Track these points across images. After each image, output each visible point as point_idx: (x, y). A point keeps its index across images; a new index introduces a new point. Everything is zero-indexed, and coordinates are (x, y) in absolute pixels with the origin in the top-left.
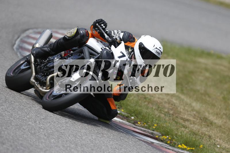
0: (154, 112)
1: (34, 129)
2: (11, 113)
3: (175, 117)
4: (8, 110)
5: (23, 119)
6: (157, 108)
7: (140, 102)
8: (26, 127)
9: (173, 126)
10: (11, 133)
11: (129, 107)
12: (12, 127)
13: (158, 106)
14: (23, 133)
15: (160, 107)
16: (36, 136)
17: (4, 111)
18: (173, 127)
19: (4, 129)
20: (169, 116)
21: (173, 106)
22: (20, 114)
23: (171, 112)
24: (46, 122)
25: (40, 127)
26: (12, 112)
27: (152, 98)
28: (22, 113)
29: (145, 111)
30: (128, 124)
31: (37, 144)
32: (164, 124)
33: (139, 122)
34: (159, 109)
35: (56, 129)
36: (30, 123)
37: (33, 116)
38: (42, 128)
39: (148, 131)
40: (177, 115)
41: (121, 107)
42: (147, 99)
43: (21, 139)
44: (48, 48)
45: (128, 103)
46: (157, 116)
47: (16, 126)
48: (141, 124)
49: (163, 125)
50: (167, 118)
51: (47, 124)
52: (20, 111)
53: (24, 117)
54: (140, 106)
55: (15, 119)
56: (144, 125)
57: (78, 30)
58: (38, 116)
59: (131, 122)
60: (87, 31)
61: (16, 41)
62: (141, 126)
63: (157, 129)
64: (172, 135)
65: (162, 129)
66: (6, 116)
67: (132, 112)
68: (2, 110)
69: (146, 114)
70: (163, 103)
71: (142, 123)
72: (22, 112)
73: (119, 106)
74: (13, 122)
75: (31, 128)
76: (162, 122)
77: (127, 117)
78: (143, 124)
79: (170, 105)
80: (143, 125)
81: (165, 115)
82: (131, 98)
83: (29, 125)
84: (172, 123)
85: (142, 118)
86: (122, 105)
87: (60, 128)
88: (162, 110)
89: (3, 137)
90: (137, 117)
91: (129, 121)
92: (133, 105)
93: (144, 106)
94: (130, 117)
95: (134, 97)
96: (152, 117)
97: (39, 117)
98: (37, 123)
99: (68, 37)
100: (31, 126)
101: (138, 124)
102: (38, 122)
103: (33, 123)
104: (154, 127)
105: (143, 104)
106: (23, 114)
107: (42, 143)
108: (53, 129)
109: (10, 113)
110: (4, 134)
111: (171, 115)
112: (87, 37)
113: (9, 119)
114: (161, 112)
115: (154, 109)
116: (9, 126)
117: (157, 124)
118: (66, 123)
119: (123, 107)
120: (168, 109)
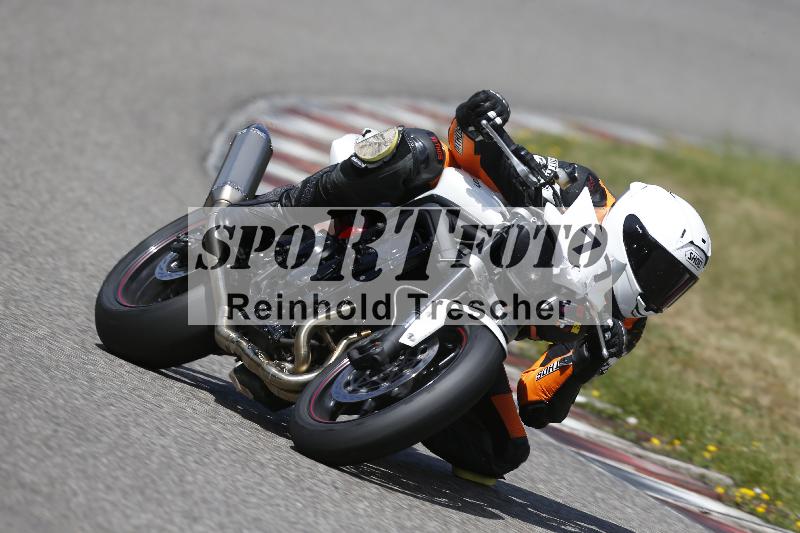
0: (706, 400)
3: (776, 417)
6: (715, 384)
7: (656, 362)
10: (220, 478)
13: (719, 377)
14: (257, 479)
15: (726, 380)
16: (303, 490)
18: (774, 455)
20: (756, 413)
21: (770, 379)
23: (765, 401)
27: (696, 349)
29: (676, 397)
30: (616, 445)
31: (311, 520)
32: (742, 445)
33: (657, 437)
34: (723, 389)
39: (688, 470)
40: (783, 411)
42: (680, 353)
43: (254, 500)
46: (718, 416)
49: (738, 448)
50: (752, 423)
54: (657, 380)
56: (674, 446)
59: (627, 435)
61: (212, 139)
62: (664, 450)
63: (717, 462)
64: (773, 484)
67: (629, 400)
69: (679, 407)
70: (736, 369)
77: (612, 417)
78: (669, 443)
79: (760, 375)
80: (669, 447)
81: (745, 411)
84: (768, 439)
85: (664, 423)
88: (733, 391)
89: (192, 492)
90: (648, 418)
92: (633, 376)
93: (670, 378)
94: (623, 417)
96: (701, 418)
99: (364, 161)
105: (666, 371)
107: (325, 514)
110: (195, 482)
111: (764, 412)
114: (730, 401)
115: (706, 390)
117: (719, 444)
120: (753, 390)
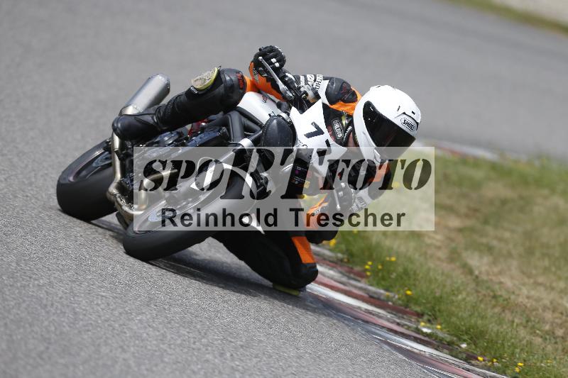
0: (517, 332)
1: (220, 372)
2: (162, 332)
4: (154, 325)
5: (194, 346)
6: (524, 321)
7: (482, 306)
8: (199, 367)
9: (564, 367)
11: (454, 319)
12: (165, 367)
13: (528, 316)
15: (533, 319)
17: (145, 328)
18: (564, 370)
19: (145, 372)
20: (553, 341)
21: (564, 318)
22: (184, 335)
23: (560, 332)
24: (248, 354)
25: (232, 367)
26: (165, 329)
27: (513, 297)
28: (188, 332)
29: (495, 329)
30: (451, 361)
32: (542, 362)
33: (481, 355)
34: (530, 324)
35: (273, 371)
36: (209, 357)
37: (217, 340)
38: (238, 371)
41: (436, 319)
42: (501, 300)
44: (152, 118)
45: (454, 309)
46: (524, 342)
47: (174, 364)
48: (484, 360)
49: (538, 364)
50: (549, 348)
51: (250, 360)
52: (184, 327)
53: (194, 343)
54: (483, 318)
55: (172, 346)
56: (493, 362)
57: (219, 73)
58: (229, 339)
59: (460, 356)
60: (242, 77)
62: (486, 366)
65: (538, 373)
66: (150, 339)
67: (462, 331)
68: (139, 325)
69: (497, 335)
70: (540, 311)
71: (486, 358)
72: (191, 329)
73: (430, 315)
74: (168, 354)
75: (211, 371)
76: (536, 357)
77: (450, 344)
78: (489, 361)
79: (557, 315)
80: (490, 364)
81: (545, 339)
82: (460, 297)
83: (207, 361)
84: (561, 359)
85: (487, 347)
86: (438, 314)
87: (284, 371)
88: (537, 326)
90: (475, 344)
91: (454, 354)
92: (465, 315)
93: (492, 317)
94: (458, 343)
95: (468, 295)
96: (513, 343)
97: (231, 342)
98: (225, 357)
99: (197, 89)
100: (211, 366)
101: (478, 360)
102: (228, 355)
103: (216, 358)
104: (517, 370)
105: (489, 313)
106: (191, 335)
108: (266, 373)
109: (159, 331)
111: (558, 340)
112: (241, 91)
113: (157, 346)
114: (535, 332)
115: (517, 325)
116: (156, 365)
117: (525, 361)
118: (298, 358)
119: (440, 320)
120: (552, 325)
